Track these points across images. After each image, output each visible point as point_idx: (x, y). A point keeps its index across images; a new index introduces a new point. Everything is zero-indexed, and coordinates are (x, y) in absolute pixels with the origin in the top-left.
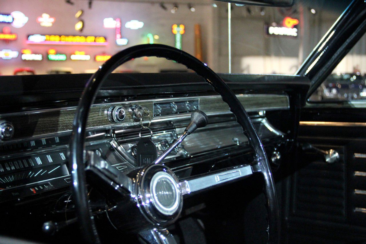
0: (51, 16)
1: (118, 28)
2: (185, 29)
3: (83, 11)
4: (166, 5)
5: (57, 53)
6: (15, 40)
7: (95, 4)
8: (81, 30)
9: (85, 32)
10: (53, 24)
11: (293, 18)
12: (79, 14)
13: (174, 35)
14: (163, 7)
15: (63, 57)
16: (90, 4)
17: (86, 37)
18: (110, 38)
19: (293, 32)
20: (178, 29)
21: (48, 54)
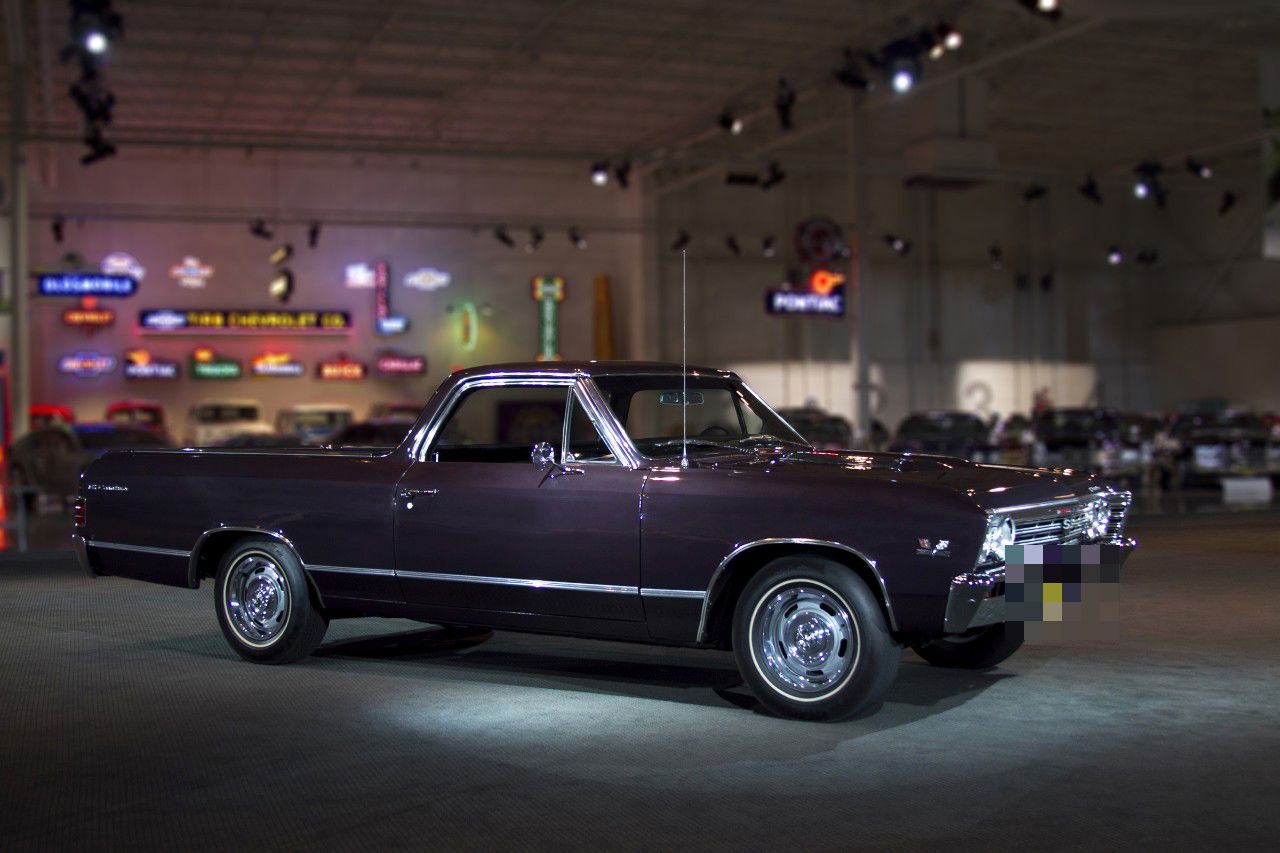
0: (204, 263)
1: (383, 289)
2: (565, 289)
3: (289, 250)
4: (512, 234)
5: (217, 360)
6: (110, 324)
7: (326, 234)
8: (285, 296)
9: (296, 301)
10: (208, 280)
11: (832, 271)
12: (279, 255)
13: (539, 305)
14: (504, 238)
15: (230, 370)
16: (314, 235)
17: (295, 314)
18: (361, 319)
19: (829, 304)
20: (549, 289)
21: (193, 361)
